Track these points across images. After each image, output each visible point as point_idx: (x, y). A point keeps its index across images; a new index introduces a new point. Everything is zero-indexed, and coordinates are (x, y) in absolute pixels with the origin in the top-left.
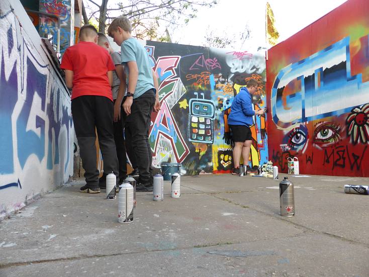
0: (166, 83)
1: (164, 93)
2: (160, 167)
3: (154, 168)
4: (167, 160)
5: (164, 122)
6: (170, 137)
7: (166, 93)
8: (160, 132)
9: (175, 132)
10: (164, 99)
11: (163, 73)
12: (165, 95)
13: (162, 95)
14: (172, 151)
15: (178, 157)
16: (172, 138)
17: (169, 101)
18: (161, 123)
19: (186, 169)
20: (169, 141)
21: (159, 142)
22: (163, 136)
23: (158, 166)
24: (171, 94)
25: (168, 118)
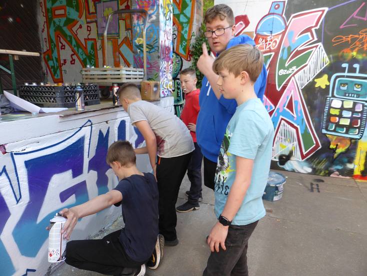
0: (298, 52)
1: (295, 67)
2: (277, 160)
4: (287, 153)
5: (290, 106)
6: (295, 125)
7: (297, 68)
8: (282, 119)
9: (303, 119)
10: (293, 75)
11: (296, 38)
12: (296, 70)
13: (291, 69)
14: (296, 143)
15: (304, 151)
16: (298, 127)
17: (301, 79)
18: (285, 108)
19: (312, 167)
20: (294, 130)
21: (280, 130)
22: (286, 124)
23: (275, 158)
24: (305, 69)
25: (297, 102)
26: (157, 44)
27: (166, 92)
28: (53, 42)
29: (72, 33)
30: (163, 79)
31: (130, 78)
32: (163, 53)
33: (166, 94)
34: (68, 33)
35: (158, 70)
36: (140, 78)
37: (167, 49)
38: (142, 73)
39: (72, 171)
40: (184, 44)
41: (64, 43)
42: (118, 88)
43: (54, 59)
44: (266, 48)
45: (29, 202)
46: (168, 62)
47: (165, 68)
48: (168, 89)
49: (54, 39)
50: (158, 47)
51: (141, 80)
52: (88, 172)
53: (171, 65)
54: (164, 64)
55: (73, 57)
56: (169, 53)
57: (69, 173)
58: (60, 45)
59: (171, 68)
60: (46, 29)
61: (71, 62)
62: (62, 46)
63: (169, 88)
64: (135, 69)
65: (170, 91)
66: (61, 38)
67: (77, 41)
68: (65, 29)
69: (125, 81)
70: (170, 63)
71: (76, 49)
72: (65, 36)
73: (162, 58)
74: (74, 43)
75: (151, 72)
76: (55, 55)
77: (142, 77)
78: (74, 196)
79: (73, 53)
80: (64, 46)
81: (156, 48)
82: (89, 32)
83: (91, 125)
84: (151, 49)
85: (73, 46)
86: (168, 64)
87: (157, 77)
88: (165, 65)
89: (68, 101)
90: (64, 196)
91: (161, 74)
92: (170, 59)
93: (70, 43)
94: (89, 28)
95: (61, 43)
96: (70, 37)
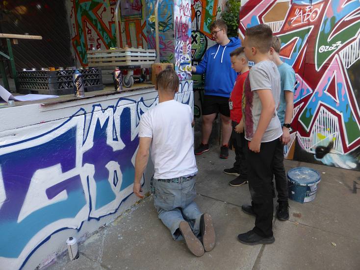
0: (345, 24)
1: (340, 42)
2: (314, 152)
3: (306, 152)
4: (326, 145)
5: (332, 90)
6: (338, 112)
7: (342, 43)
8: (321, 105)
9: (348, 105)
10: (337, 52)
11: (343, 6)
12: (341, 46)
13: (334, 45)
14: (338, 133)
15: (347, 142)
16: (341, 114)
17: (346, 56)
18: (326, 92)
19: (357, 162)
20: (336, 118)
21: (318, 117)
22: (326, 110)
23: (311, 150)
24: (353, 43)
25: (340, 85)
26: (170, 21)
27: (183, 75)
28: (80, 27)
29: (97, 17)
30: (179, 60)
31: (137, 61)
32: (179, 31)
33: (184, 77)
34: (94, 17)
35: (173, 50)
36: (150, 60)
37: (185, 26)
38: (154, 55)
39: (62, 165)
40: (208, 21)
41: (90, 27)
42: (119, 72)
43: (82, 44)
44: (303, 20)
45: (6, 201)
46: (186, 41)
47: (181, 48)
48: (185, 72)
49: (81, 25)
50: (173, 24)
51: (152, 62)
52: (83, 165)
53: (190, 45)
54: (180, 44)
55: (99, 41)
56: (186, 31)
57: (58, 167)
58: (87, 29)
59: (189, 48)
60: (74, 15)
61: (97, 46)
62: (88, 31)
63: (186, 70)
64: (144, 50)
65: (189, 74)
66: (87, 23)
67: (102, 24)
68: (91, 13)
69: (130, 63)
70: (188, 42)
71: (101, 32)
72: (90, 20)
73: (177, 36)
74: (99, 27)
75: (166, 53)
76: (82, 40)
77: (154, 58)
78: (65, 191)
79: (99, 37)
80: (90, 30)
81: (171, 26)
82: (112, 15)
83: (85, 114)
84: (165, 27)
85: (98, 30)
86: (185, 44)
87: (172, 59)
88: (182, 45)
89: (63, 87)
90: (52, 192)
91: (176, 55)
92: (188, 38)
93: (95, 27)
94: (113, 10)
95: (88, 28)
96: (96, 21)
